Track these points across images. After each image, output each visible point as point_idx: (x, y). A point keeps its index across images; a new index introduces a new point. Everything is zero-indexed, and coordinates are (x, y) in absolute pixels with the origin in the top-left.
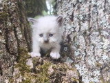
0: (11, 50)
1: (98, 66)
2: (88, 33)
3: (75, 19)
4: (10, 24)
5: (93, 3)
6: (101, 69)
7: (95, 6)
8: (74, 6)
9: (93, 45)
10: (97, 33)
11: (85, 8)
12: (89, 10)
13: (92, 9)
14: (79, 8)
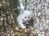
0: (9, 23)
1: (44, 30)
2: (40, 17)
3: (35, 11)
4: (8, 12)
5: (43, 4)
6: (45, 31)
7: (44, 6)
8: (35, 5)
9: (42, 22)
10: (44, 17)
11: (39, 6)
12: (41, 7)
13: (42, 7)
14: (37, 6)
